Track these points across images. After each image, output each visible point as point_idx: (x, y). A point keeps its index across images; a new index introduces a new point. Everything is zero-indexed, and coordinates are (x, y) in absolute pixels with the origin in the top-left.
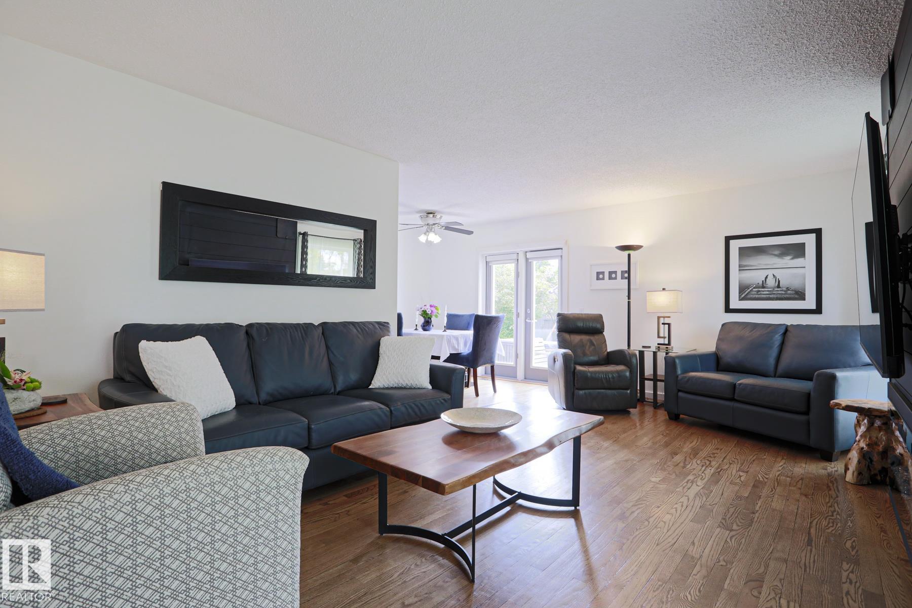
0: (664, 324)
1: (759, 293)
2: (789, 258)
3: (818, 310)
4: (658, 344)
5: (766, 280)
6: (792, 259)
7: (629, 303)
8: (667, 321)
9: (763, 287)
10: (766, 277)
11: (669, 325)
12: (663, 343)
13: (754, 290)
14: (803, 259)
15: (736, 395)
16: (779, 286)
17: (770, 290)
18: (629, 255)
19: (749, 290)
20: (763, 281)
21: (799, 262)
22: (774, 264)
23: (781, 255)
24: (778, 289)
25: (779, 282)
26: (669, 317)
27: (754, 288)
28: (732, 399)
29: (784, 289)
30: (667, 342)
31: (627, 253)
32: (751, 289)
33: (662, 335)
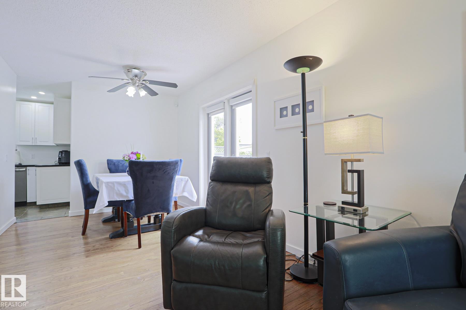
0: (352, 171)
4: (343, 203)
7: (305, 141)
8: (357, 166)
11: (360, 173)
12: (350, 201)
18: (303, 75)
26: (359, 161)
30: (356, 201)
31: (300, 72)
33: (349, 188)
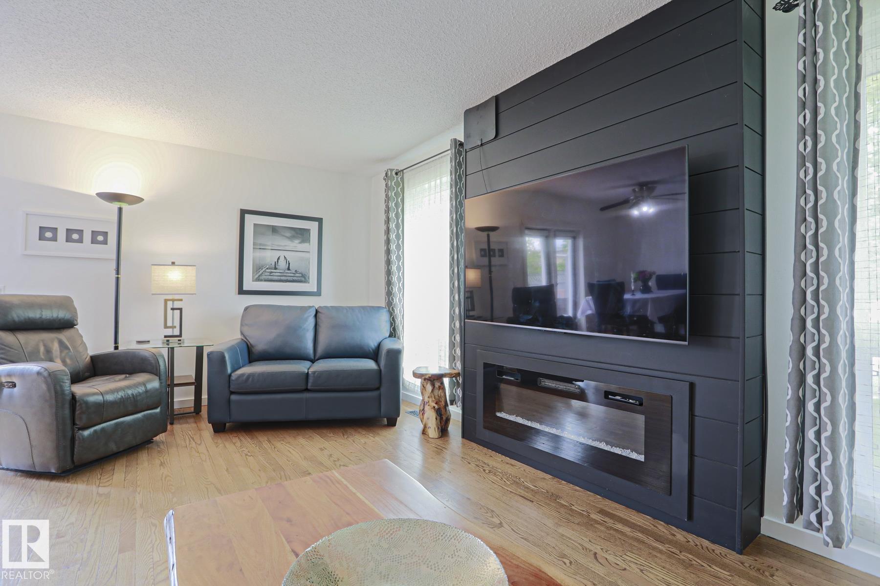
0: (173, 309)
1: (271, 274)
2: (297, 241)
3: (318, 293)
4: (166, 337)
5: (278, 261)
6: (300, 243)
7: (118, 279)
8: (177, 305)
9: (276, 268)
10: (279, 259)
11: (181, 310)
12: (171, 334)
13: (267, 270)
14: (308, 244)
15: (310, 384)
16: (289, 269)
17: (281, 271)
18: (120, 209)
19: (262, 271)
20: (275, 262)
21: (304, 246)
22: (285, 246)
23: (292, 238)
24: (289, 271)
25: (289, 264)
26: (181, 300)
27: (267, 269)
28: (307, 390)
29: (294, 272)
30: (177, 332)
31: (115, 205)
32: (264, 269)
33: (169, 324)
